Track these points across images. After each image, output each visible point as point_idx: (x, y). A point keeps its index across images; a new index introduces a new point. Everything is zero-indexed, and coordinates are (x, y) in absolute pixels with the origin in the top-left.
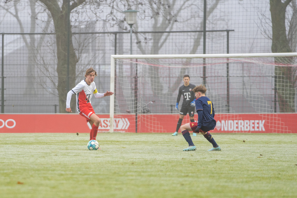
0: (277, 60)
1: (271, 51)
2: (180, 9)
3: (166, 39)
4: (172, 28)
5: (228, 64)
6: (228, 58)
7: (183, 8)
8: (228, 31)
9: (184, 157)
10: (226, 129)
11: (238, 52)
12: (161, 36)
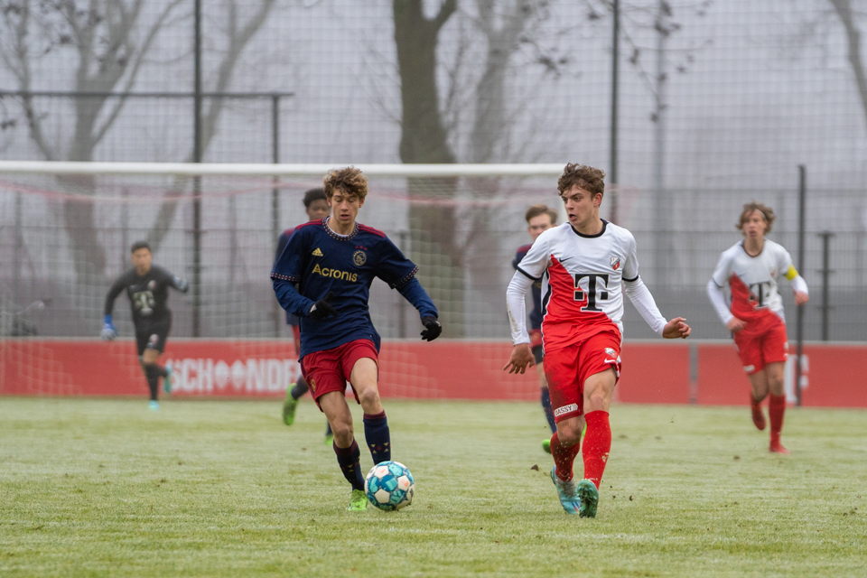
0: (416, 185)
1: (398, 158)
2: (155, 29)
3: (113, 117)
4: (131, 83)
5: (275, 193)
6: (276, 178)
7: (166, 22)
8: (275, 98)
9: (70, 472)
10: (260, 386)
11: (306, 160)
12: (99, 107)
